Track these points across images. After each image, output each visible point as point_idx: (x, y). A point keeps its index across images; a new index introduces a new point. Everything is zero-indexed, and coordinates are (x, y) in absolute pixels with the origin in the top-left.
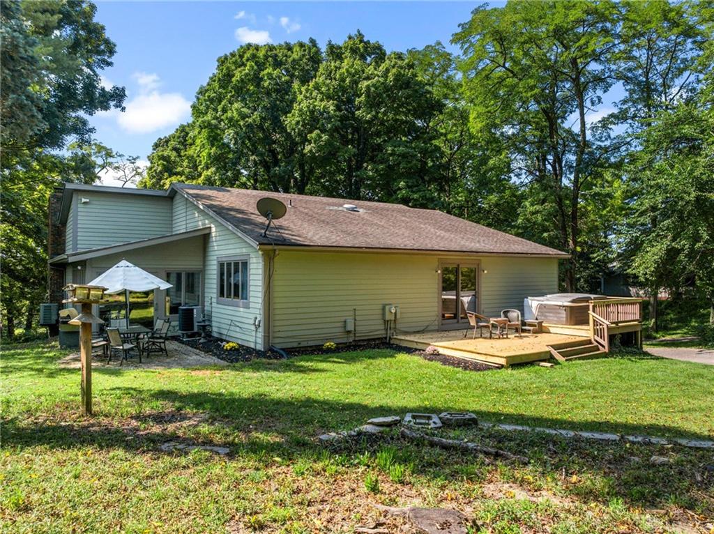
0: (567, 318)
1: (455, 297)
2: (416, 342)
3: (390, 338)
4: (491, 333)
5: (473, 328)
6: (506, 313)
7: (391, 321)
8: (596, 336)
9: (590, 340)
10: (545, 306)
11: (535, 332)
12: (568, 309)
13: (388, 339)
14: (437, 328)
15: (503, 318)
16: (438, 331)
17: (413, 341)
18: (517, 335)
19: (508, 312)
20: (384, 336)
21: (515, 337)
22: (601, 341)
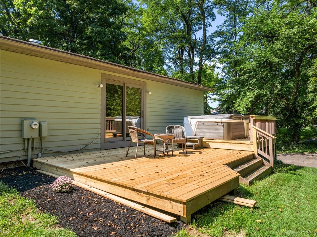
0: (224, 133)
1: (121, 120)
2: (56, 167)
3: (32, 161)
4: (155, 150)
5: (134, 145)
6: (170, 129)
7: (33, 139)
8: (259, 151)
9: (254, 154)
10: (203, 123)
11: (197, 148)
12: (226, 125)
13: (29, 162)
14: (99, 146)
15: (167, 134)
16: (100, 149)
17: (53, 166)
18: (181, 151)
19: (172, 127)
20: (24, 158)
21: (180, 153)
22: (265, 155)
